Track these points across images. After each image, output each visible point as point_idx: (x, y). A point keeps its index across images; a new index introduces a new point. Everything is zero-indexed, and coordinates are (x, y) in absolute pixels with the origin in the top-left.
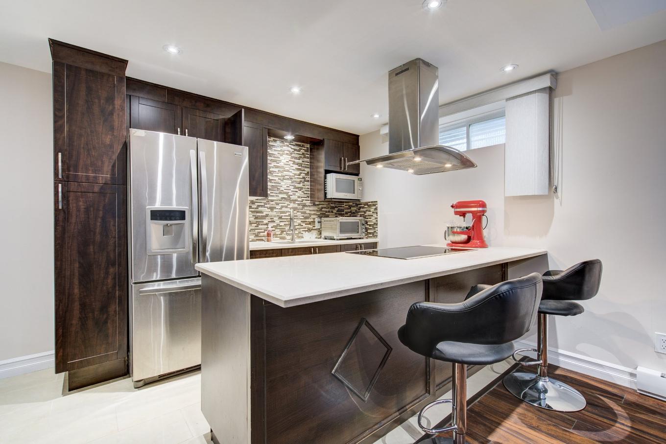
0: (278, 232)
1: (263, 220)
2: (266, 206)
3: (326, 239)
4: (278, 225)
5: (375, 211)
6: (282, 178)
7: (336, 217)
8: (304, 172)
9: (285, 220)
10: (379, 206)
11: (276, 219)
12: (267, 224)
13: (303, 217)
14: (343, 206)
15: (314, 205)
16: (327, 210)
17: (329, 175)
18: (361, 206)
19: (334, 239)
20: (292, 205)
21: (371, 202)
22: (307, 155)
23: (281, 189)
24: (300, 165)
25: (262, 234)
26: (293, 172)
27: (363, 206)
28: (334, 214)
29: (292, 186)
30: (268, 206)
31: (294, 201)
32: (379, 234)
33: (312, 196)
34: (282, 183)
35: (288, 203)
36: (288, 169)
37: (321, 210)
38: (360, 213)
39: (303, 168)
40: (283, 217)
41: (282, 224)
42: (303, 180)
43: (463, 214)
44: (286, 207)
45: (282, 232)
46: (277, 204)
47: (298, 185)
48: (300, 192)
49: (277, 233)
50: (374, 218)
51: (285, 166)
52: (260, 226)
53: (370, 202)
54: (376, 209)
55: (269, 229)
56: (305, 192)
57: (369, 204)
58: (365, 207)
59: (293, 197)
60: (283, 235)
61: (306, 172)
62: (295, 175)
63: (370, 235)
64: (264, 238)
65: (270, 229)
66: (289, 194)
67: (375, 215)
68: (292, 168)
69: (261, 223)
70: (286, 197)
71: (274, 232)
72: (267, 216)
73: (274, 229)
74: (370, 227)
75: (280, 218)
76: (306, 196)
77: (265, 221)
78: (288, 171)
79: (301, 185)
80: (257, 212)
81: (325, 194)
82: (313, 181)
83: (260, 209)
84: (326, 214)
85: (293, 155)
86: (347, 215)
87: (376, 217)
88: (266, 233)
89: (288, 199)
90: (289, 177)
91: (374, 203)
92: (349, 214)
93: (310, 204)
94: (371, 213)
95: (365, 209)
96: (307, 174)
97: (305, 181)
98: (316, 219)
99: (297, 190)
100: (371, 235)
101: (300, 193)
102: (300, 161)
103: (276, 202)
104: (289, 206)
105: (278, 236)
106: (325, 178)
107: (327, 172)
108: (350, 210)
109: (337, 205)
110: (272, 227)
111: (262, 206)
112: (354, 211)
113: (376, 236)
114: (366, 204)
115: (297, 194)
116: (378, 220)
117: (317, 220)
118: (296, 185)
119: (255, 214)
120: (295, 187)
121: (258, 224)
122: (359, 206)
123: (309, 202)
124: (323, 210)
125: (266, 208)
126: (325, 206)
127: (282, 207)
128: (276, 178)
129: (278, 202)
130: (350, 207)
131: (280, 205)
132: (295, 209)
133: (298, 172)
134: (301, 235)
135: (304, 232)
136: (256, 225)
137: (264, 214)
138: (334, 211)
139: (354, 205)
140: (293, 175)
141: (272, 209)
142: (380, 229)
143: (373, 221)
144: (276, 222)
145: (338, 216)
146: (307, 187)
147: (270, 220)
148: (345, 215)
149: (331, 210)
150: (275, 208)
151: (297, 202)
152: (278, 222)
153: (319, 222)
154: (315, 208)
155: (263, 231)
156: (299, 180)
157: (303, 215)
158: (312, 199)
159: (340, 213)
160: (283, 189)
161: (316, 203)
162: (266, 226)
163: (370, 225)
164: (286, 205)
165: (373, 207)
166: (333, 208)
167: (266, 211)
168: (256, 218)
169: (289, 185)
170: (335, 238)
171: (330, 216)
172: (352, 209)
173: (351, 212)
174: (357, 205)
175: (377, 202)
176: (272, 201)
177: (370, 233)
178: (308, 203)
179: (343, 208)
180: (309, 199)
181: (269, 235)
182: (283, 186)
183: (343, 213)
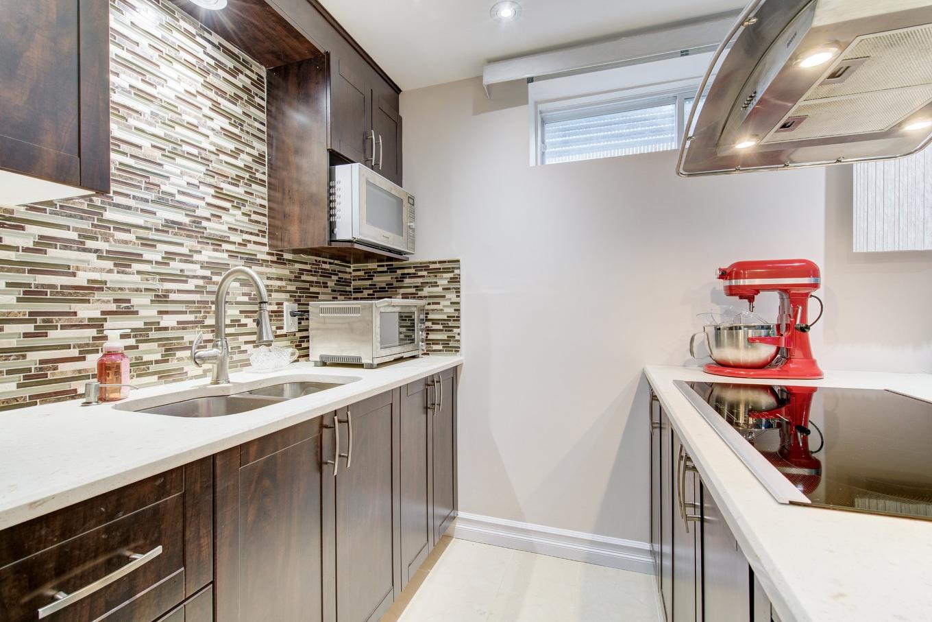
0: (151, 352)
1: (75, 307)
2: (90, 244)
3: (324, 364)
4: (152, 326)
5: (452, 286)
6: (169, 147)
7: (335, 298)
8: (248, 150)
9: (182, 308)
10: (464, 272)
11: (139, 300)
12: (97, 324)
13: (246, 299)
14: (348, 270)
15: (280, 261)
16: (314, 279)
17: (340, 170)
18: (406, 271)
19: (361, 366)
20: (208, 254)
21: (440, 262)
22: (257, 100)
23: (163, 188)
24: (239, 123)
25: (66, 369)
26: (213, 138)
27: (412, 271)
28: (329, 290)
29: (210, 185)
30: (100, 245)
31: (217, 242)
32: (463, 345)
33: (275, 233)
34: (168, 167)
35: (189, 244)
36: (195, 122)
37: (297, 278)
38: (402, 291)
39: (245, 137)
40: (172, 297)
41: (169, 321)
42: (247, 176)
43: (749, 295)
44: (187, 259)
45: (169, 351)
46: (149, 244)
47: (227, 188)
48: (238, 213)
49: (146, 358)
50: (448, 303)
51: (182, 107)
52: (52, 334)
53: (435, 263)
54: (455, 280)
55: (108, 345)
56: (254, 217)
57: (432, 266)
58: (420, 273)
59: (213, 227)
60: (173, 364)
61: (256, 153)
62: (220, 151)
63: (435, 347)
64: (80, 387)
65: (114, 341)
66: (199, 213)
67: (451, 296)
68: (209, 123)
69: (64, 320)
70: (186, 220)
71: (132, 354)
72: (95, 287)
73: (132, 342)
74: (435, 327)
75: (161, 298)
76: (255, 228)
77: (86, 312)
78: (193, 127)
79: (240, 191)
80: (35, 269)
81: (332, 226)
82: (278, 186)
83: (55, 255)
84: (312, 289)
85: (211, 78)
86: (359, 295)
87: (455, 299)
88: (92, 361)
89: (194, 229)
90: (195, 151)
91: (450, 267)
92: (366, 293)
93: (269, 258)
94: (439, 289)
95: (420, 280)
96: (259, 159)
97: (253, 180)
98: (286, 304)
99: (227, 205)
100: (440, 347)
101: (235, 217)
102: (237, 110)
103: (143, 233)
104: (196, 257)
105: (153, 368)
106: (331, 176)
107: (336, 158)
108: (370, 282)
109: (337, 268)
110: (123, 336)
111: (66, 245)
112: (384, 285)
113: (457, 349)
114: (424, 266)
115: (225, 218)
116: (463, 307)
117: (288, 307)
118: (222, 185)
119: (25, 278)
120: (219, 194)
121: (43, 324)
122: (399, 272)
123: (267, 249)
124: (304, 277)
125: (93, 256)
126: (308, 267)
127: (170, 256)
128: (146, 143)
129: (152, 235)
130: (370, 275)
131: (160, 246)
132: (215, 267)
133: (230, 145)
134: (242, 356)
135: (249, 347)
136: (30, 328)
137: (82, 279)
138: (330, 284)
139: (385, 269)
140: (213, 149)
141: (123, 261)
142: (466, 332)
143: (446, 310)
144: (142, 313)
145: (339, 297)
146: (259, 201)
147: (113, 307)
148: (354, 295)
149: (322, 280)
150: (138, 258)
151: (225, 246)
152: (149, 312)
153: (293, 314)
154: (284, 271)
155: (74, 353)
156: (233, 172)
157: (246, 289)
158: (275, 242)
159: (342, 288)
160: (174, 190)
161: (287, 256)
162: (93, 332)
163: (435, 322)
164: (184, 250)
165: (445, 275)
166: (326, 274)
167: (89, 268)
168: (31, 294)
169: (196, 182)
170: (364, 361)
171: (320, 297)
172: (375, 279)
173: (373, 286)
174: (392, 270)
175: (458, 261)
176: (125, 228)
177: (436, 342)
178: (262, 253)
179: (348, 276)
180: (265, 241)
181: (107, 370)
182: (173, 179)
183: (348, 289)
